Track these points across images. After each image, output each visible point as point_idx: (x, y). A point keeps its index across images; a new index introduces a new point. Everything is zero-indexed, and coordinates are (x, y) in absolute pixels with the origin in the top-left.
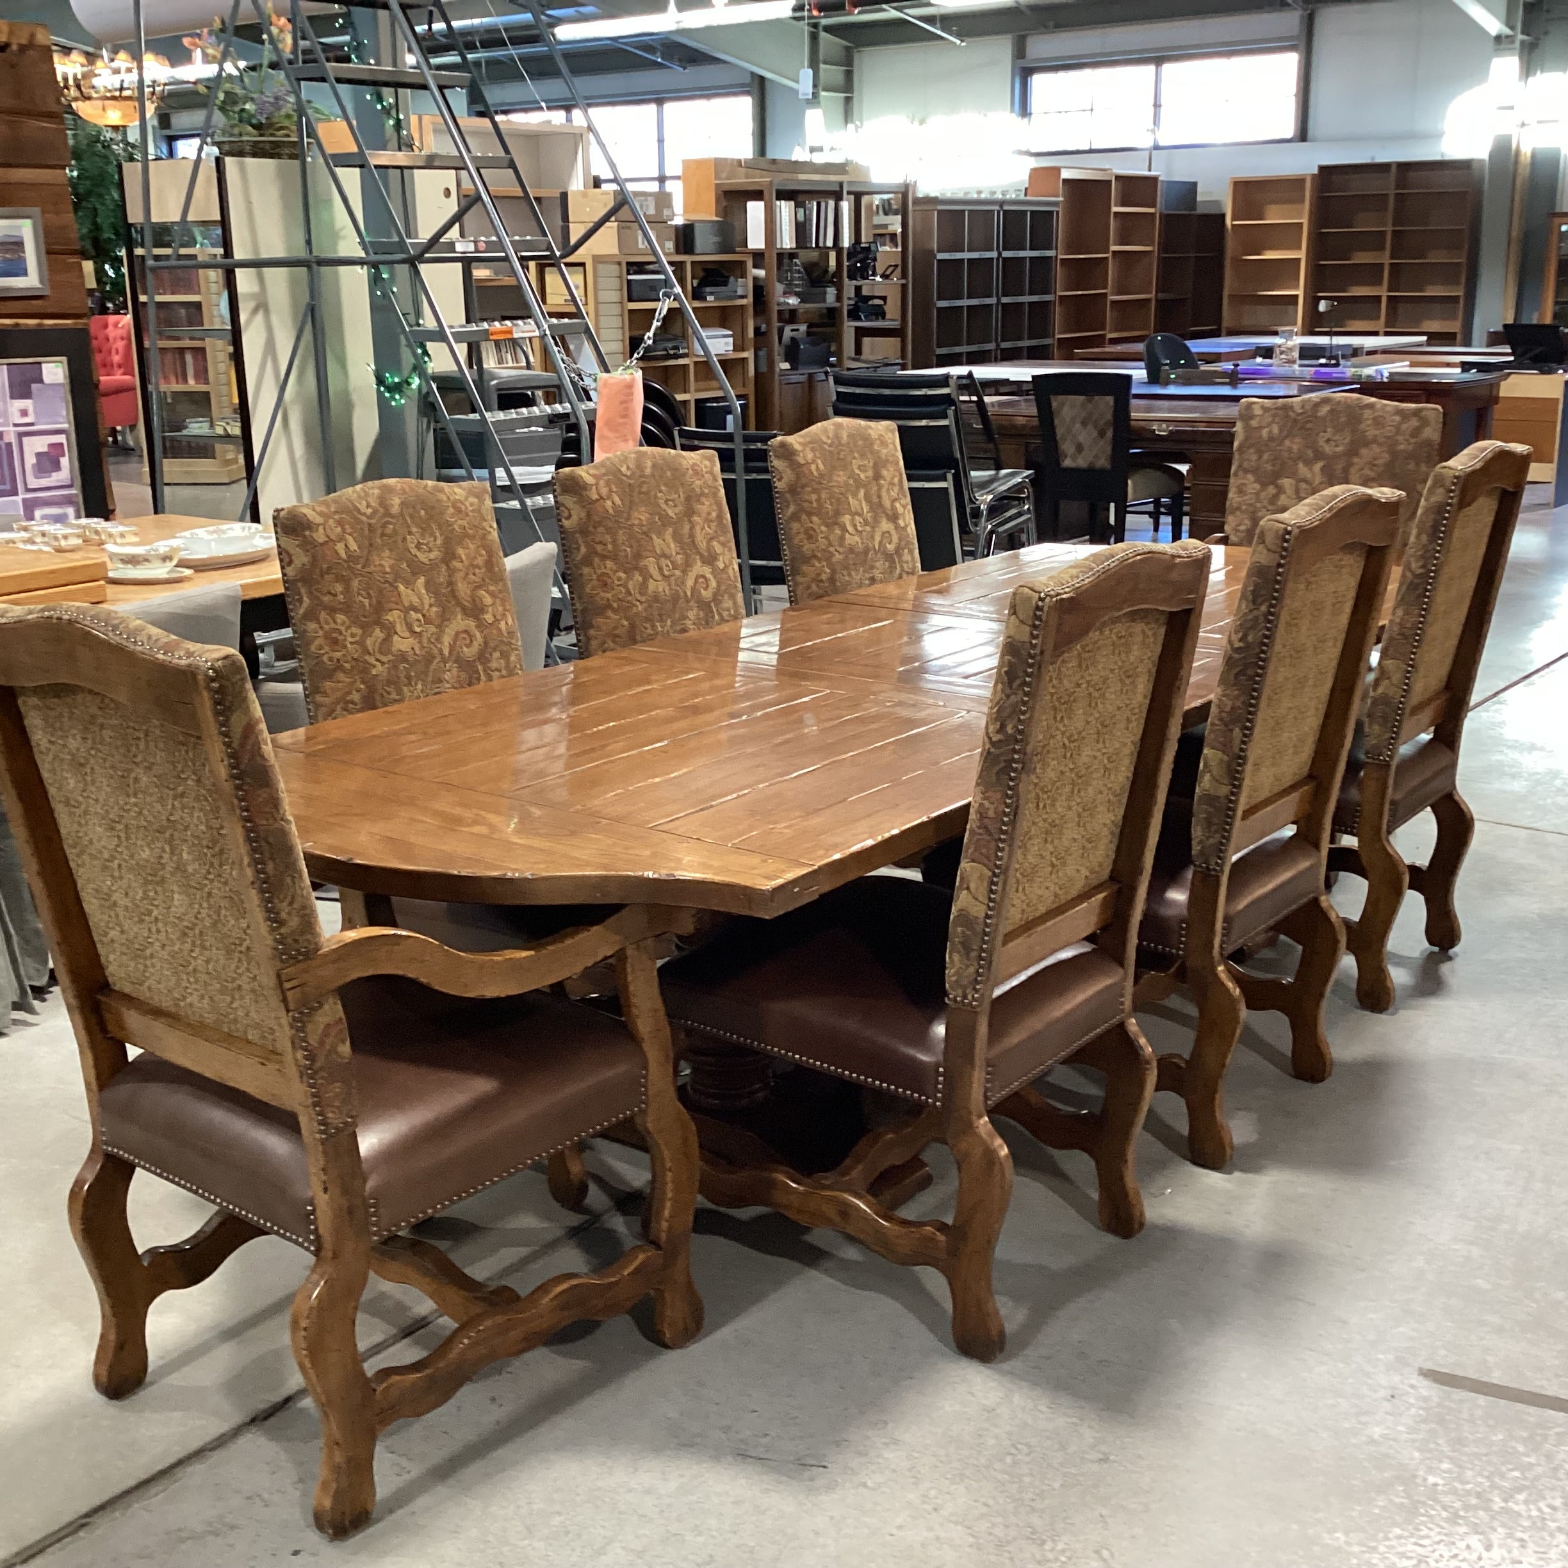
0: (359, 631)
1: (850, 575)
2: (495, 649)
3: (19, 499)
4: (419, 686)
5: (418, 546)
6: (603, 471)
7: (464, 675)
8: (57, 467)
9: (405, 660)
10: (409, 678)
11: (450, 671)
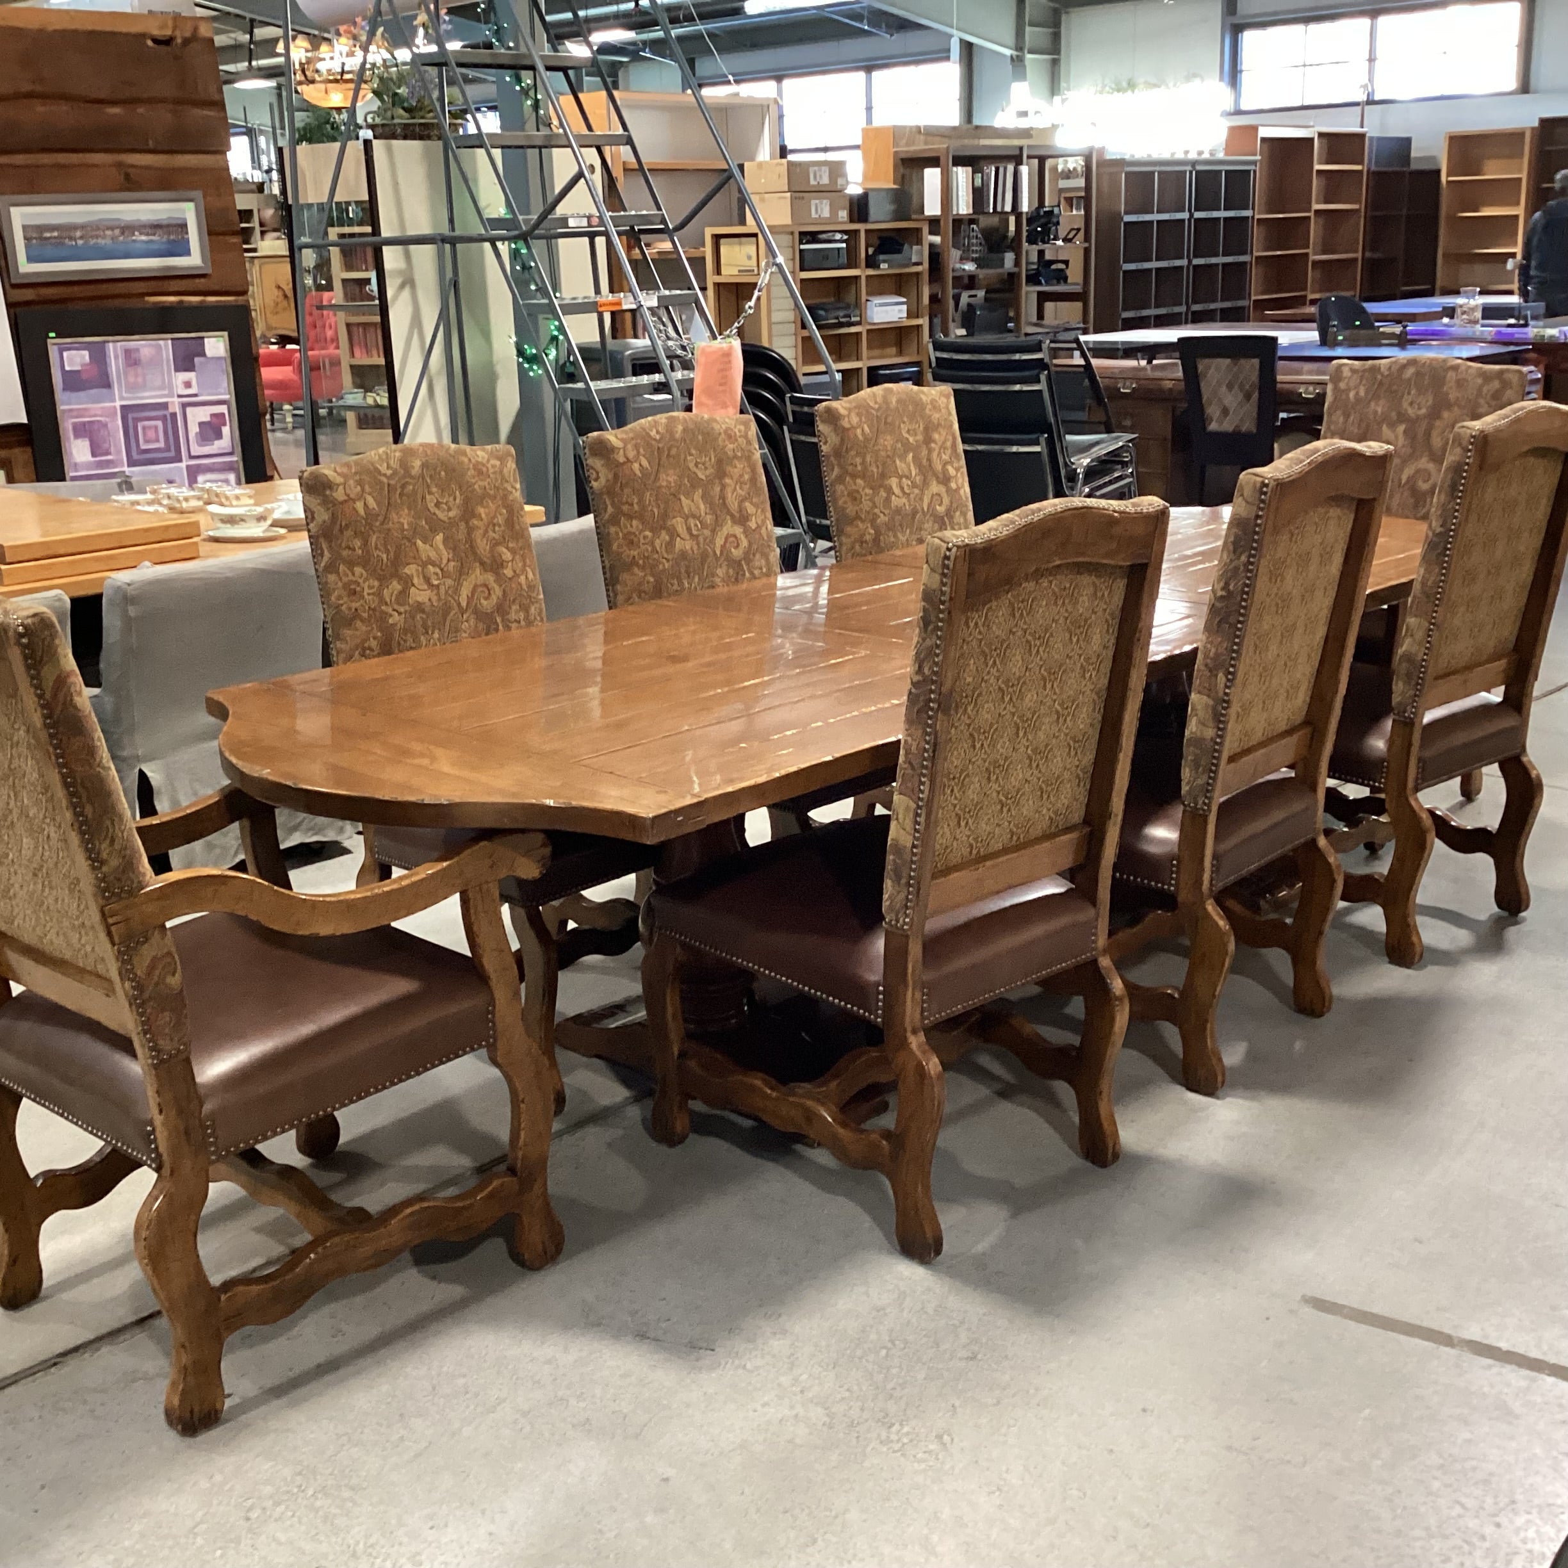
0: (376, 583)
1: (895, 536)
2: (514, 602)
3: (183, 465)
4: (436, 635)
5: (438, 505)
6: (631, 435)
7: (481, 626)
8: (219, 436)
9: (423, 611)
10: (426, 628)
11: (467, 621)
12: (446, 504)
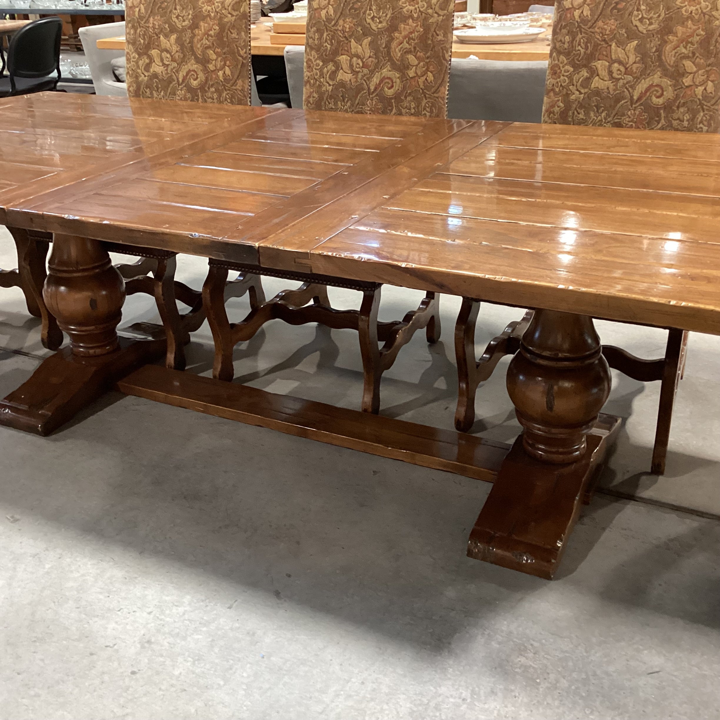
2: (212, 86)
4: (162, 93)
7: (189, 95)
11: (181, 90)
12: (183, 17)
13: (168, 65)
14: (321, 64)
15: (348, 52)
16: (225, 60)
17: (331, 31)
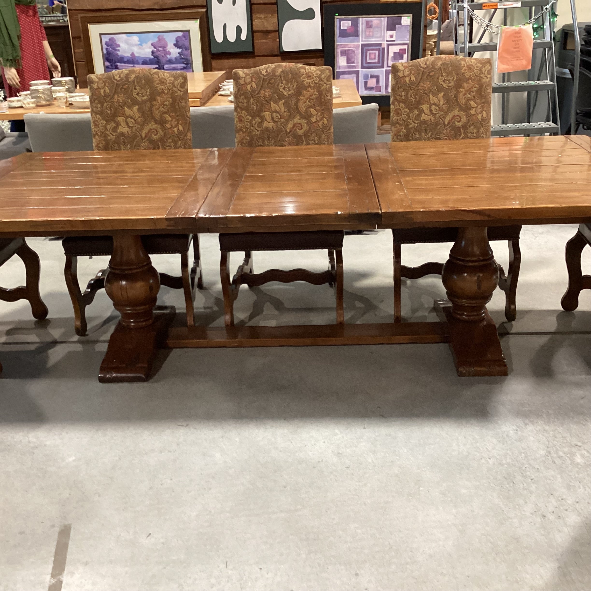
0: (105, 122)
4: (129, 146)
5: (138, 94)
8: (402, 58)
9: (124, 136)
10: (124, 143)
11: (144, 143)
12: (142, 94)
13: (132, 127)
14: (250, 118)
15: (269, 110)
16: (178, 120)
17: (256, 98)
